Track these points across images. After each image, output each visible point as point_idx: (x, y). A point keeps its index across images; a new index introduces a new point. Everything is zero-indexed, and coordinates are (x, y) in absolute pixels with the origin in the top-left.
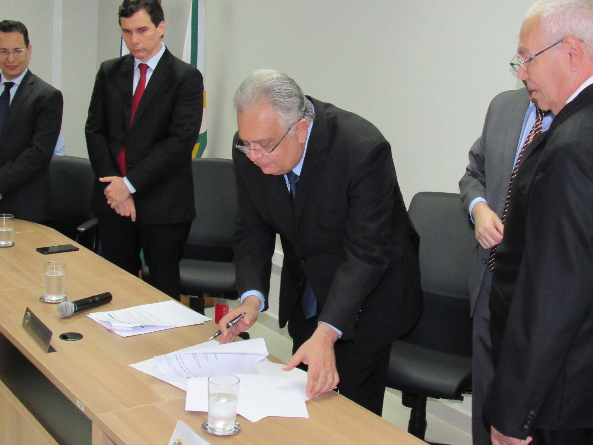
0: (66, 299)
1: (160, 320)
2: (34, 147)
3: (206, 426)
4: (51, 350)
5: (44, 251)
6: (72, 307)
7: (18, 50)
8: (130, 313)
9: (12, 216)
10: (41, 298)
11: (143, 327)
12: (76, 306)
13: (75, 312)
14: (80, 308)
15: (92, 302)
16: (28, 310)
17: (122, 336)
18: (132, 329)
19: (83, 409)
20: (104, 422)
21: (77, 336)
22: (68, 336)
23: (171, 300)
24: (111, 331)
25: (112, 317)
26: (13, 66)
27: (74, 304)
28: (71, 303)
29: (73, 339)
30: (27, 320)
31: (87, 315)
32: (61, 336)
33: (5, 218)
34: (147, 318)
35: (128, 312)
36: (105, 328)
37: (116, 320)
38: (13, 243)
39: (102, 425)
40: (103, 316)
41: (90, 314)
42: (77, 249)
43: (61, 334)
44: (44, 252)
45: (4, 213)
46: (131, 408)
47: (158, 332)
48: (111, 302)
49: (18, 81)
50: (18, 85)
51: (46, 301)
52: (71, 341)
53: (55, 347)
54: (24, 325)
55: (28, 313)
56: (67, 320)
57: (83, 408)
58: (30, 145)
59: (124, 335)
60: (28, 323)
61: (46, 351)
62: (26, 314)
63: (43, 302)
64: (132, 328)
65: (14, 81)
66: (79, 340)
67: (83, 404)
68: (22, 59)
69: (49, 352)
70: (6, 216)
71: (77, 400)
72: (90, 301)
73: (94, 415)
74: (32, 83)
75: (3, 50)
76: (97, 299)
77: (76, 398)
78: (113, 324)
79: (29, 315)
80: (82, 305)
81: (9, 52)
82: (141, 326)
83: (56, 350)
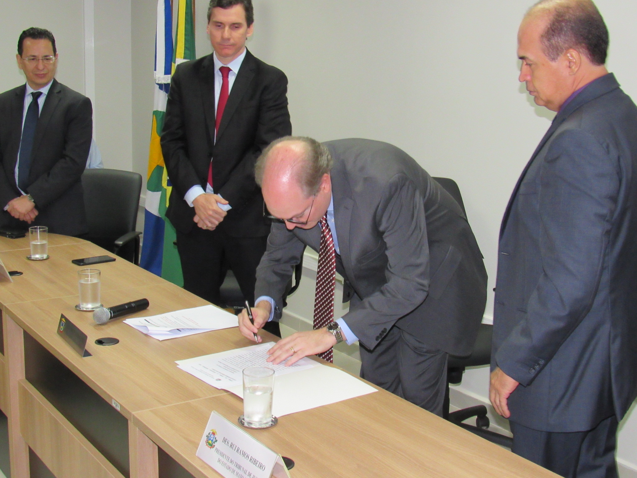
0: (102, 306)
1: (197, 324)
2: (67, 159)
3: (243, 420)
4: (87, 354)
5: (80, 262)
6: (107, 313)
7: (48, 58)
8: (167, 318)
9: (46, 228)
10: (76, 306)
11: (180, 330)
12: (112, 312)
13: (111, 318)
14: (115, 314)
15: (128, 308)
16: (63, 316)
17: (159, 340)
18: (168, 333)
19: (118, 409)
20: (140, 418)
21: (114, 341)
22: (103, 341)
23: (209, 304)
24: (147, 335)
25: (149, 322)
26: (42, 74)
27: (109, 310)
28: (107, 309)
29: (109, 343)
30: (62, 327)
31: (124, 321)
32: (97, 342)
33: (39, 231)
34: (184, 322)
35: (165, 317)
36: (142, 333)
37: (153, 325)
38: (48, 256)
39: (138, 422)
40: (139, 321)
41: (126, 320)
42: (114, 260)
43: (97, 339)
44: (80, 264)
45: (39, 226)
46: (166, 406)
47: (196, 335)
48: (148, 308)
49: (45, 90)
50: (46, 94)
51: (82, 309)
52: (107, 346)
53: (90, 352)
54: (59, 332)
55: (63, 319)
56: (103, 327)
57: (118, 407)
58: (63, 156)
59: (161, 338)
60: (63, 330)
61: (81, 355)
62: (61, 320)
63: (78, 310)
64: (170, 331)
65: (41, 90)
66: (116, 345)
67: (119, 403)
68: (51, 67)
69: (85, 356)
70: (40, 228)
71: (113, 400)
72: (127, 307)
73: (130, 413)
74: (60, 92)
75: (32, 58)
76: (133, 305)
77: (111, 398)
78: (149, 328)
79: (64, 322)
80: (118, 311)
81: (39, 60)
82: (178, 329)
83: (92, 354)
